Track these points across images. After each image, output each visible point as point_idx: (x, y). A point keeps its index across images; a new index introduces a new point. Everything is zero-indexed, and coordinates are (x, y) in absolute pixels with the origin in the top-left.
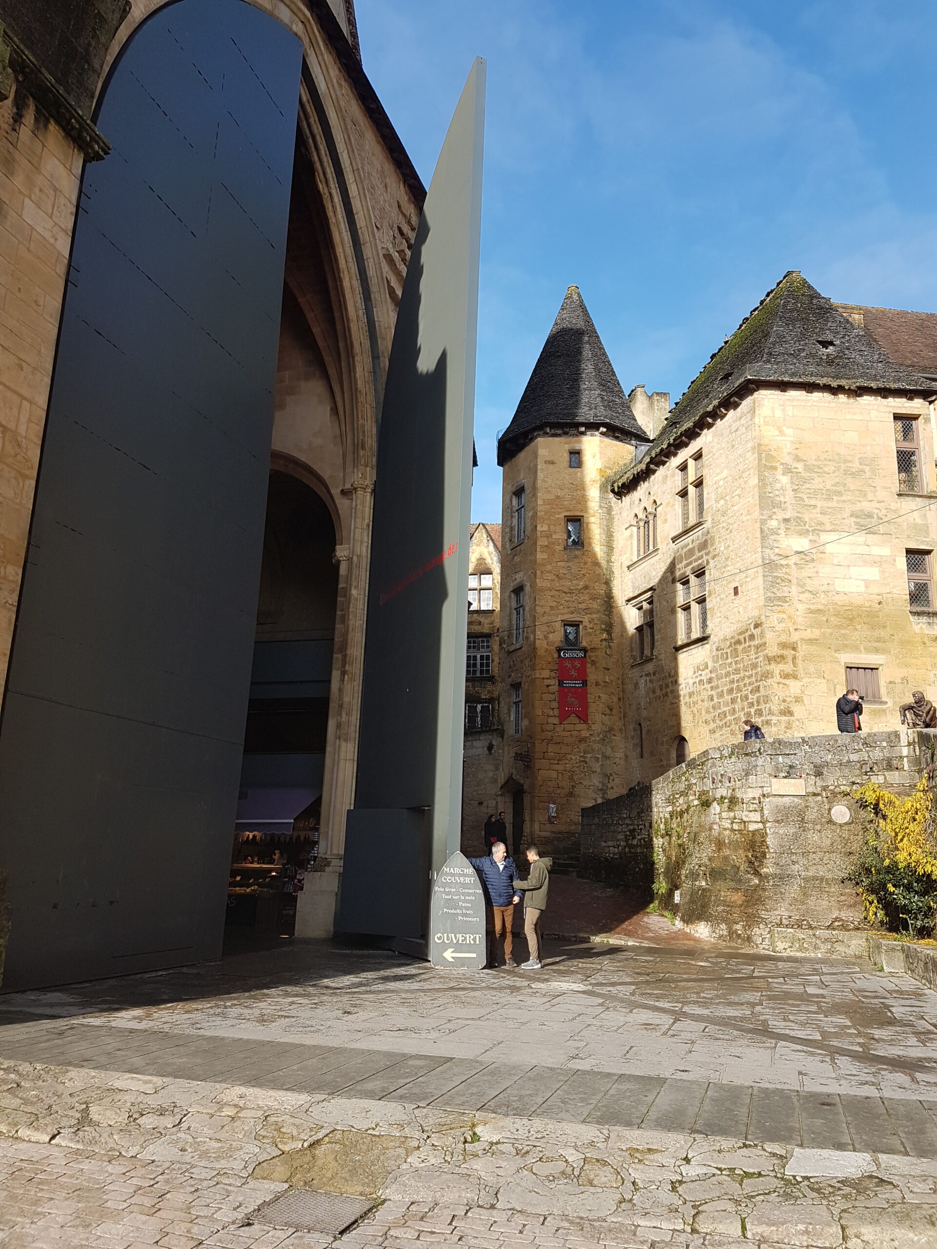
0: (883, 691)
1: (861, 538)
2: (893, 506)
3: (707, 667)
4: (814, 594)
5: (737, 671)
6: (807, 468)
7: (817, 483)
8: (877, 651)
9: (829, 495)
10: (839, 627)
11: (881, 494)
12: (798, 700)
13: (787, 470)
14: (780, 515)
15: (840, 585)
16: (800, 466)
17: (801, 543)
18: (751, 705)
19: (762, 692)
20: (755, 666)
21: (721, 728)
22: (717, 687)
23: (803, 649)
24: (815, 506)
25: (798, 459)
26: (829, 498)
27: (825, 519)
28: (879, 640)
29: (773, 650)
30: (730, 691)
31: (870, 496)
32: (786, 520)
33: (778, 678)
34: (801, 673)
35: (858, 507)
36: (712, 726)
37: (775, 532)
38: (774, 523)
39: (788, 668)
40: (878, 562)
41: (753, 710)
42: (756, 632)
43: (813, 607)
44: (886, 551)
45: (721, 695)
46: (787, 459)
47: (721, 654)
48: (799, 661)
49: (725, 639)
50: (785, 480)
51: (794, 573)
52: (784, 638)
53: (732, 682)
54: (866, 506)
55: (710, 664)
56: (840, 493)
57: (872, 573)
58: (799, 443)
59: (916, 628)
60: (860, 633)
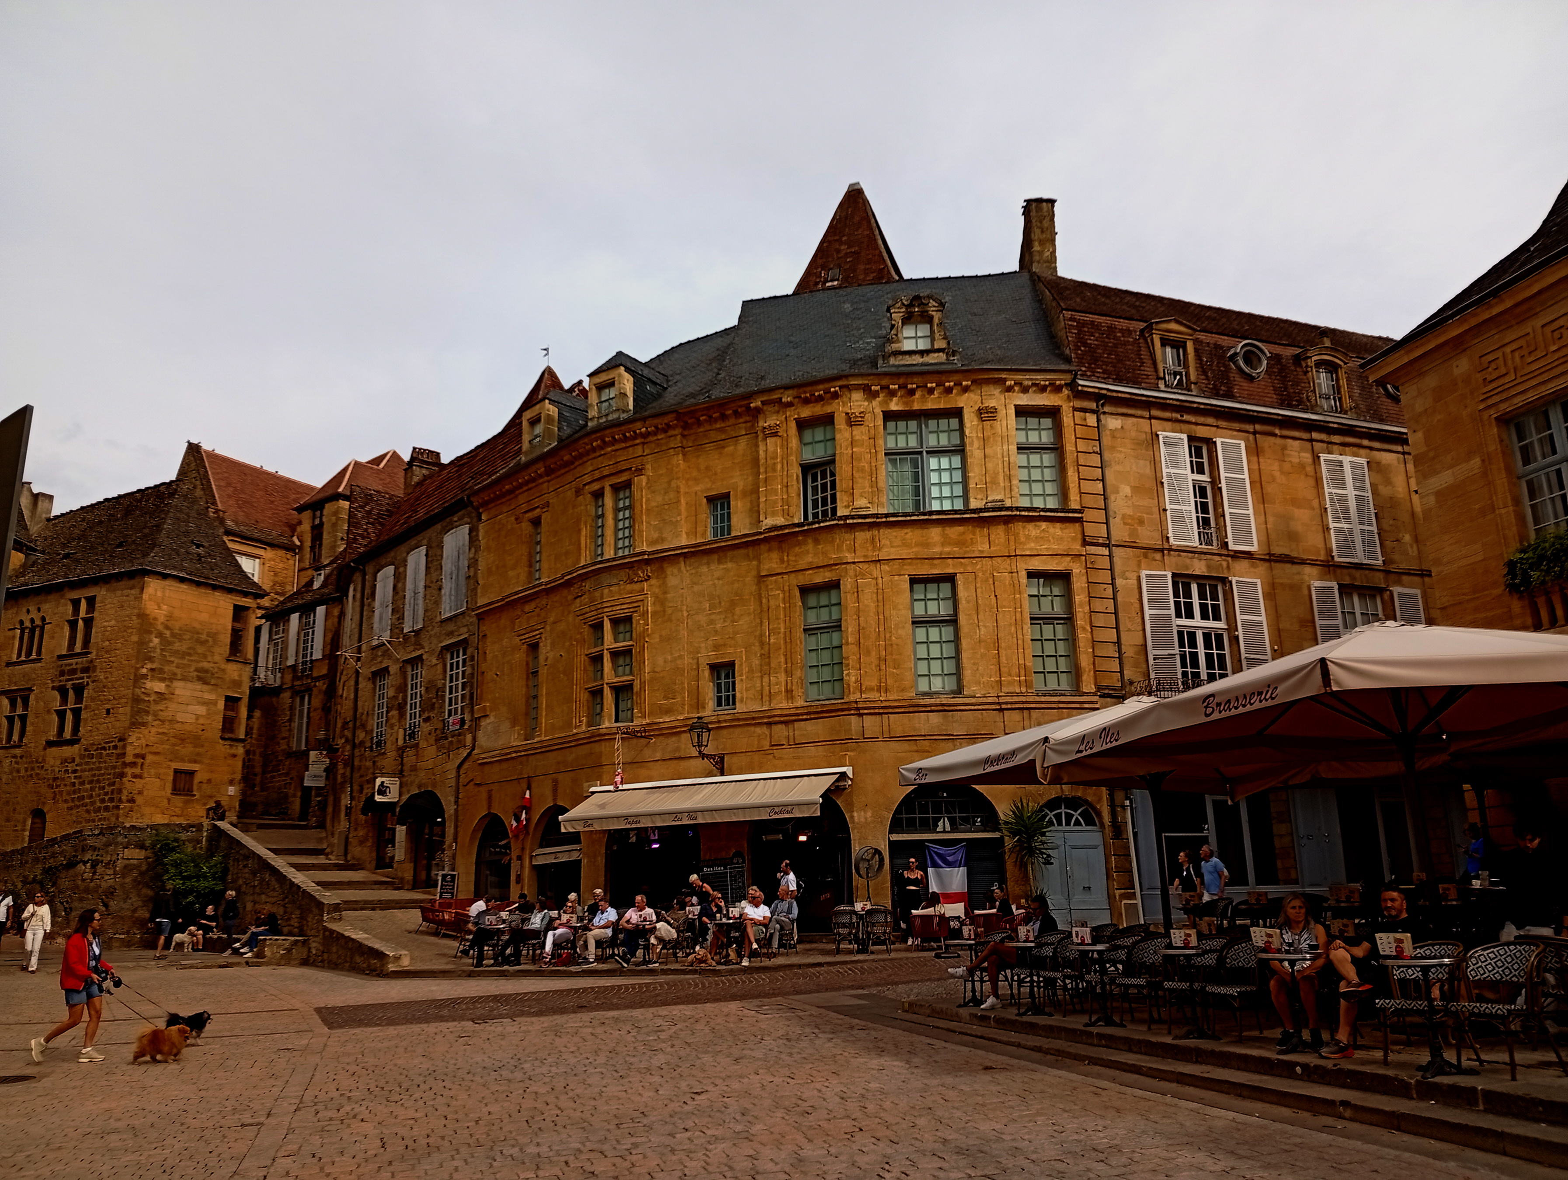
0: (195, 787)
1: (199, 686)
2: (223, 666)
3: (73, 760)
4: (163, 721)
5: (99, 769)
6: (173, 635)
7: (177, 646)
8: (195, 762)
9: (183, 655)
10: (174, 745)
11: (217, 658)
12: (140, 793)
13: (160, 635)
14: (149, 666)
15: (180, 717)
16: (168, 633)
17: (160, 687)
18: (106, 794)
19: (117, 786)
20: (114, 767)
21: (78, 807)
22: (80, 777)
23: (150, 758)
24: (172, 662)
25: (167, 627)
26: (183, 658)
27: (178, 671)
28: (198, 754)
29: (129, 759)
30: (91, 782)
31: (209, 659)
32: (152, 670)
33: (129, 778)
34: (146, 775)
35: (201, 665)
36: (70, 804)
37: (145, 676)
38: (144, 671)
39: (137, 771)
40: (205, 704)
41: (107, 798)
42: (120, 744)
43: (161, 730)
44: (213, 697)
45: (83, 783)
46: (160, 627)
47: (87, 754)
48: (145, 767)
49: (93, 744)
50: (156, 641)
51: (154, 707)
52: (138, 751)
53: (94, 775)
54: (205, 665)
55: (77, 760)
56: (190, 655)
57: (202, 710)
58: (170, 617)
59: (223, 748)
60: (187, 750)
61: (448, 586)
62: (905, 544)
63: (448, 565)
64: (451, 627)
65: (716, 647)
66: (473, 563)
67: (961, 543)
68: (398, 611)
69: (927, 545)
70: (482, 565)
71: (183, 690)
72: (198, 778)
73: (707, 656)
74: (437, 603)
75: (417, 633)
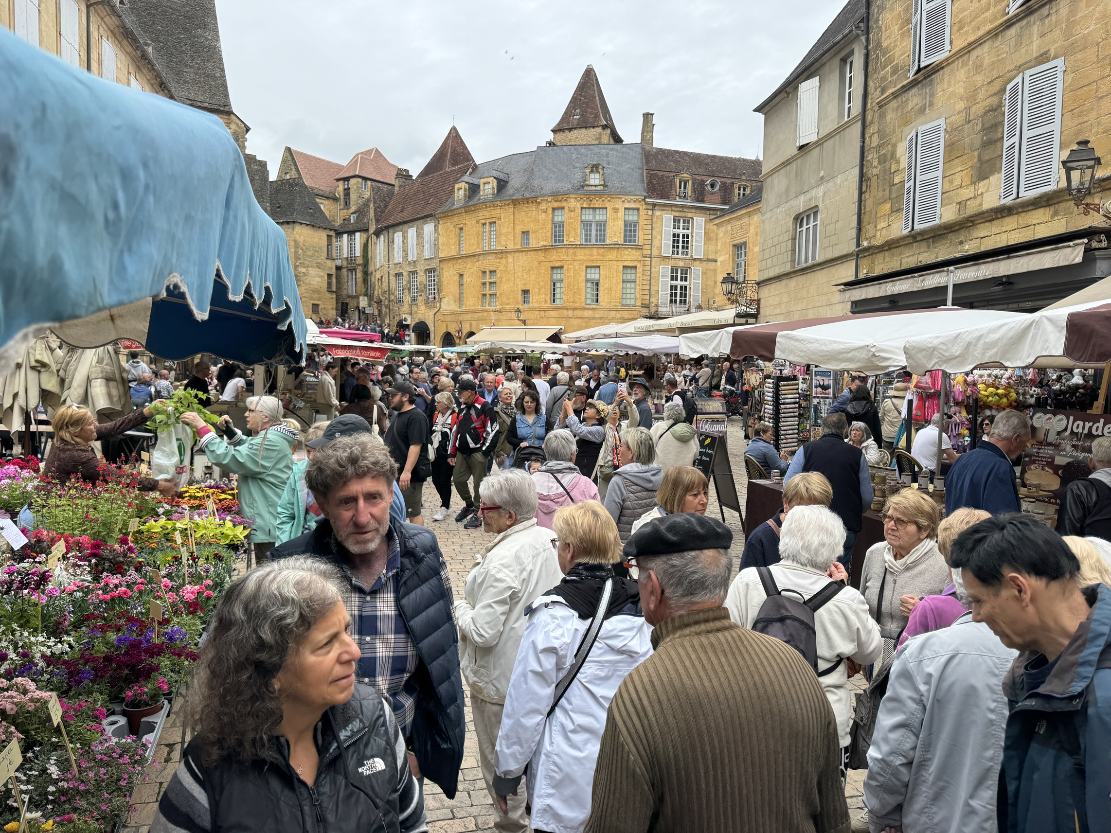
0: (320, 311)
1: (318, 270)
2: (325, 261)
7: (308, 253)
8: (319, 300)
9: (311, 257)
11: (323, 258)
13: (302, 249)
15: (312, 282)
16: (305, 248)
17: (304, 270)
23: (303, 299)
24: (307, 260)
25: (304, 245)
27: (310, 263)
28: (320, 297)
31: (320, 258)
32: (300, 263)
35: (317, 261)
37: (298, 266)
40: (320, 277)
43: (306, 288)
44: (323, 274)
46: (302, 245)
50: (300, 251)
51: (302, 279)
54: (319, 261)
56: (313, 257)
57: (319, 279)
58: (304, 241)
59: (328, 295)
60: (316, 296)
61: (426, 246)
62: (585, 255)
63: (426, 238)
64: (429, 262)
65: (524, 284)
66: (437, 239)
67: (603, 255)
68: (405, 251)
69: (592, 255)
70: (441, 241)
71: (313, 271)
72: (320, 307)
73: (521, 287)
74: (422, 251)
75: (415, 262)
